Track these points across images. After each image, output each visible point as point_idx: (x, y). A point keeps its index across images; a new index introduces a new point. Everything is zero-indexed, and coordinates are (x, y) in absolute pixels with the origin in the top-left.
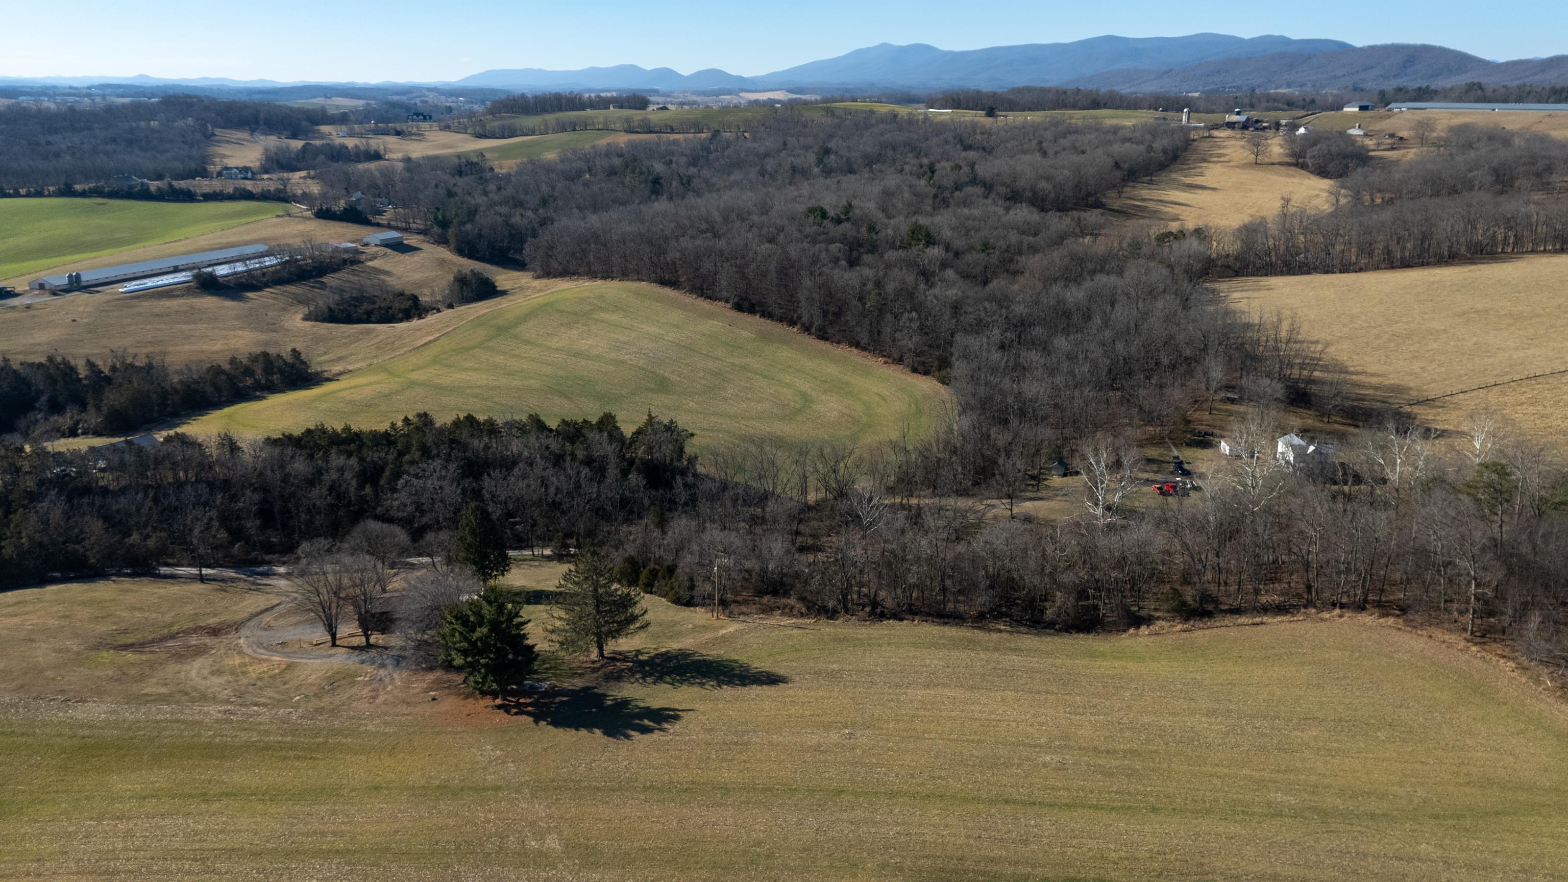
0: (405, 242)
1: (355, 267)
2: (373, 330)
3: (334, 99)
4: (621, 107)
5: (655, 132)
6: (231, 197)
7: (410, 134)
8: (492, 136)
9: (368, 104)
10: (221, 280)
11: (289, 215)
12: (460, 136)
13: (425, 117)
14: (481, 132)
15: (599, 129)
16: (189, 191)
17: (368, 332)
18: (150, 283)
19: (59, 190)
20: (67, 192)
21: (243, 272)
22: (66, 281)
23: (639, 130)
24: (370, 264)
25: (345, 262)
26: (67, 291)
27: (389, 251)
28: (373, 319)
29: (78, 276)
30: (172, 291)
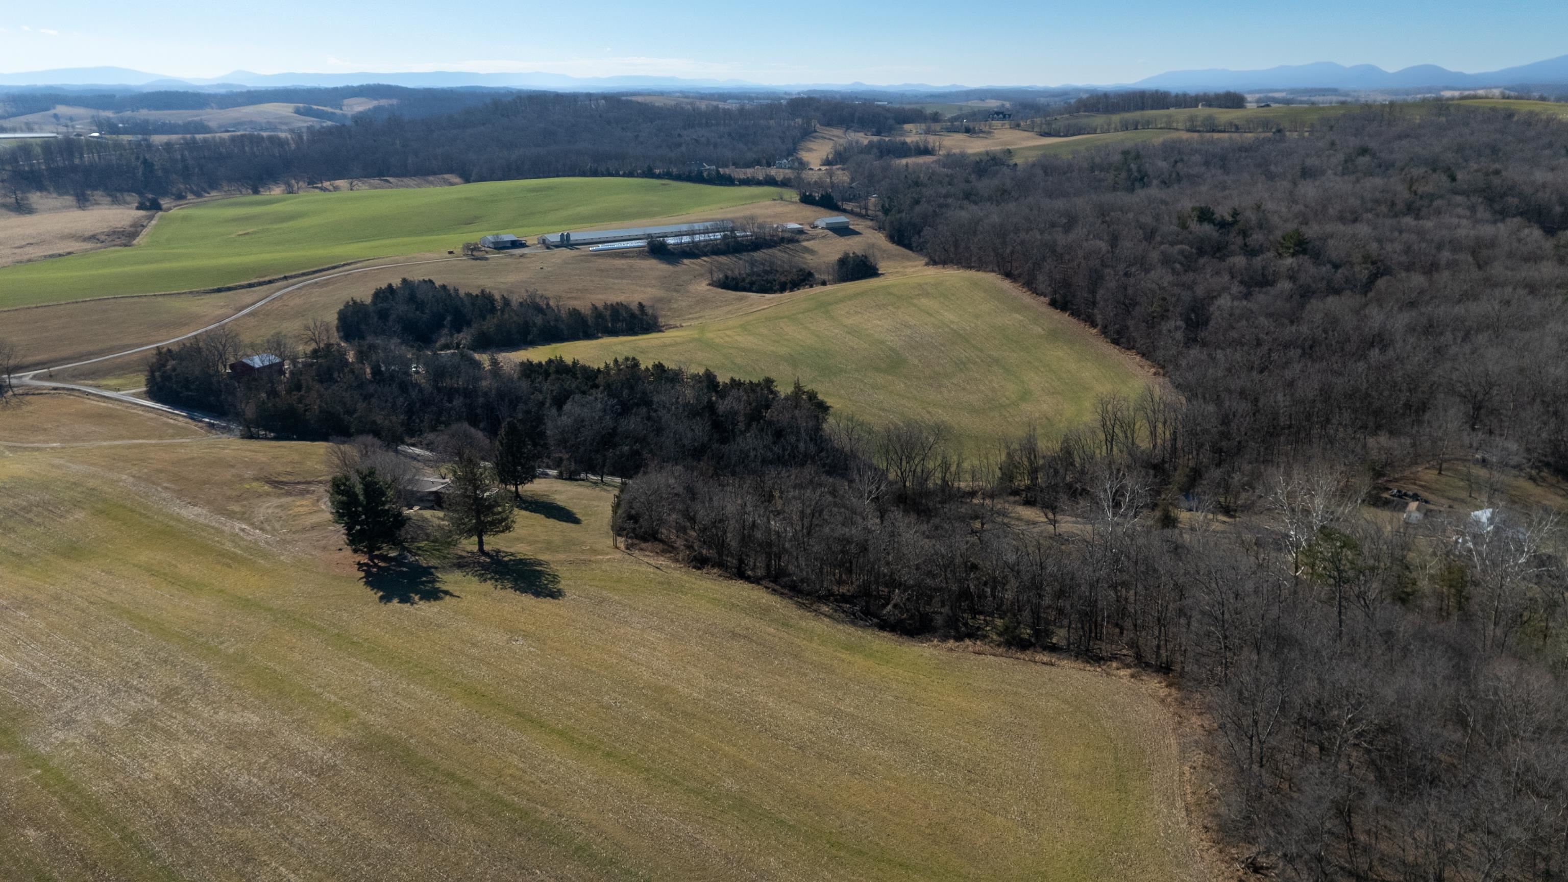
0: (851, 227)
1: (789, 246)
2: (747, 297)
3: (988, 101)
4: (1210, 106)
5: (1199, 131)
6: (759, 183)
7: (981, 131)
8: (1057, 135)
9: (1003, 105)
10: (669, 247)
11: (782, 199)
12: (1026, 134)
13: (1004, 116)
14: (1047, 130)
15: (1161, 128)
16: (730, 176)
17: (741, 299)
18: (617, 245)
19: (644, 172)
20: (649, 174)
21: (689, 243)
22: (559, 239)
23: (1201, 129)
24: (805, 244)
25: (782, 240)
26: (557, 246)
27: (830, 233)
28: (754, 289)
29: (568, 235)
30: (627, 252)
